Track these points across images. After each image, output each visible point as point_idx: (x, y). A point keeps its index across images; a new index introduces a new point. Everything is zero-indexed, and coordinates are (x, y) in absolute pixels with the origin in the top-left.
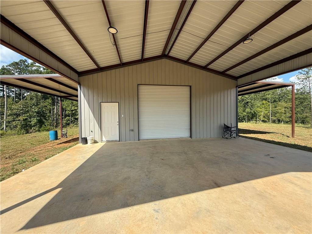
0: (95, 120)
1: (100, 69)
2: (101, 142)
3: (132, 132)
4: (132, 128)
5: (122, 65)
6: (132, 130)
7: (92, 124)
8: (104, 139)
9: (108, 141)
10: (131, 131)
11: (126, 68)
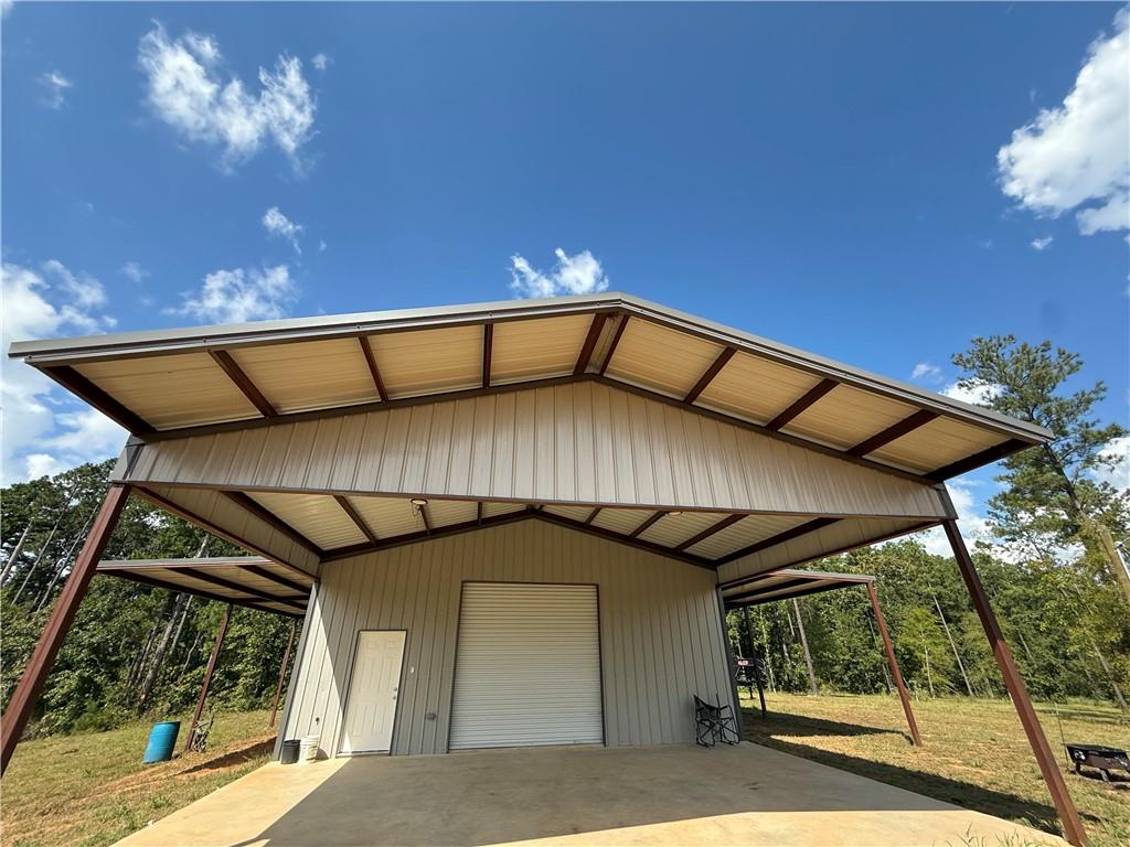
0: (334, 683)
1: (376, 544)
2: (337, 757)
3: (431, 722)
4: (432, 709)
5: (432, 533)
6: (433, 717)
7: (323, 695)
8: (348, 748)
9: (357, 755)
10: (429, 719)
11: (439, 542)
